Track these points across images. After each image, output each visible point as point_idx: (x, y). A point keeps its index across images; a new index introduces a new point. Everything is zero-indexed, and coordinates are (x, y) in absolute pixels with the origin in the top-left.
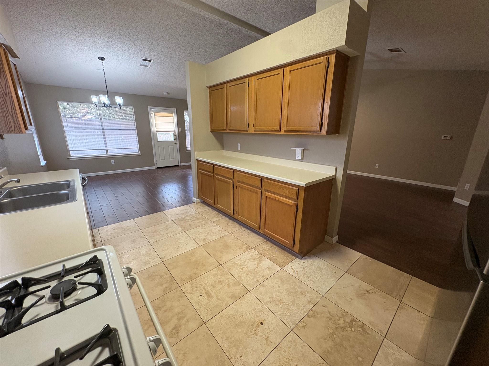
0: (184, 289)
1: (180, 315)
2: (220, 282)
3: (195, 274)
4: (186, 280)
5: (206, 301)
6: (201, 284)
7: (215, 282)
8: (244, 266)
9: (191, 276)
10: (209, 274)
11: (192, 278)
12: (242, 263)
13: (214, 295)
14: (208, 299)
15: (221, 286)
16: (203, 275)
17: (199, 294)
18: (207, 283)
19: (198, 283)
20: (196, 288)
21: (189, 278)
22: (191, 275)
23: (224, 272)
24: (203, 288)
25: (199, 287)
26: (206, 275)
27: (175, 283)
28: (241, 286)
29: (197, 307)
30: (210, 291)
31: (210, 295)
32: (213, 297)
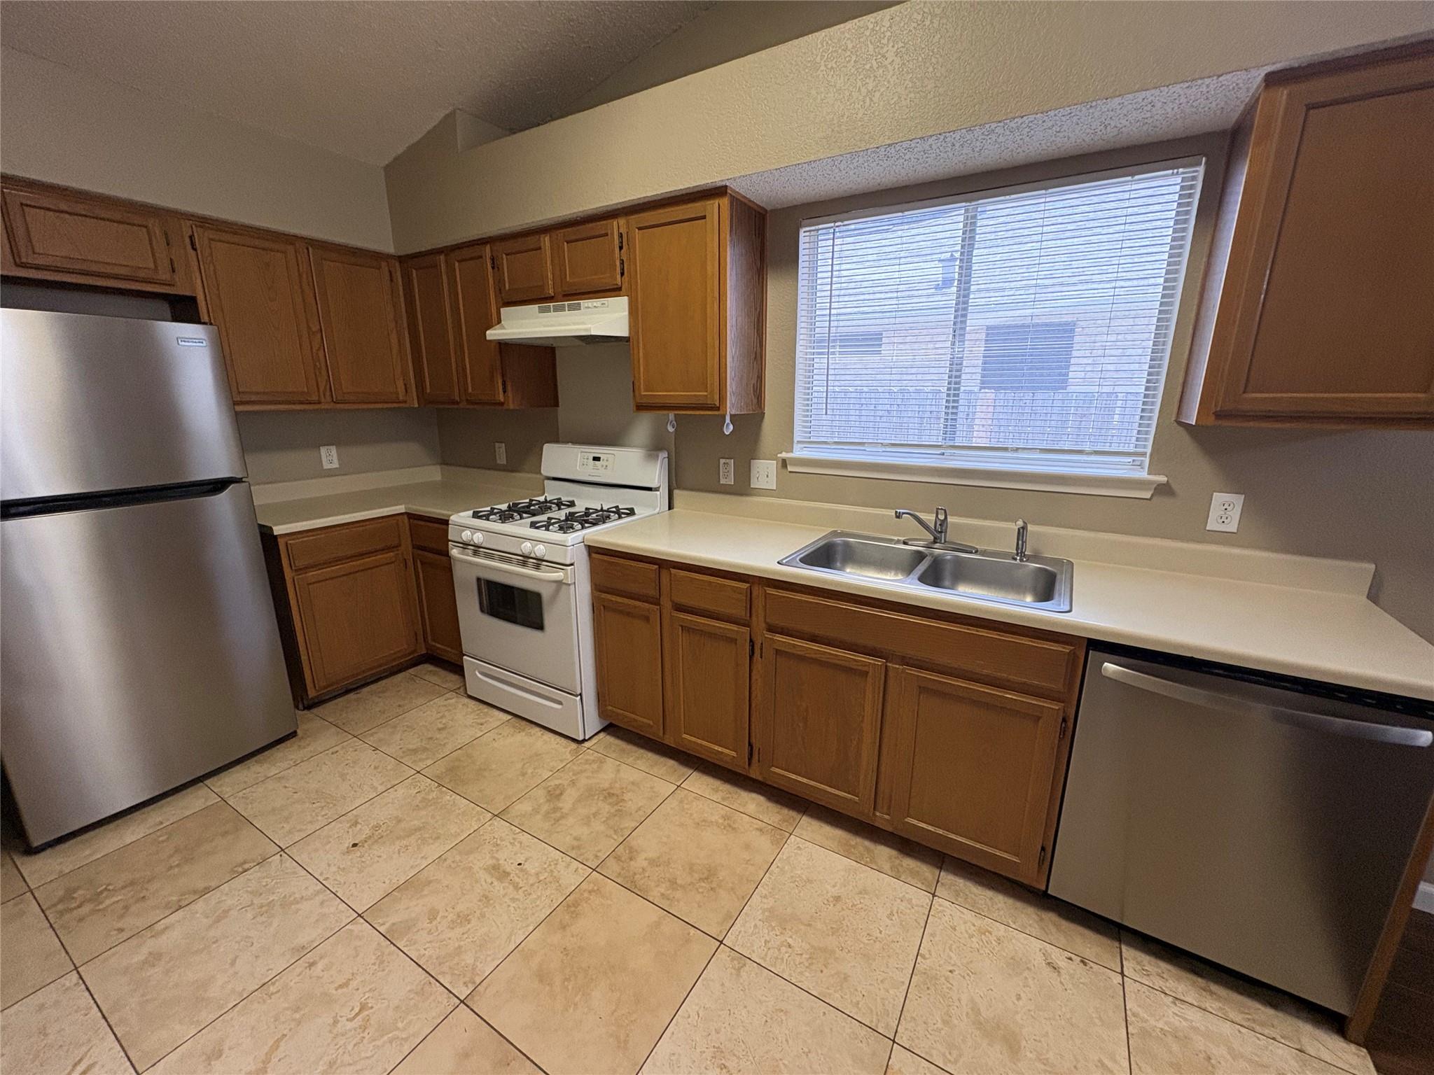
0: (578, 868)
1: (558, 814)
2: (464, 919)
3: (564, 927)
4: (586, 895)
5: (501, 856)
6: (530, 894)
7: (483, 915)
8: (350, 1025)
9: (572, 912)
10: (509, 938)
11: (568, 906)
12: (350, 1047)
13: (483, 875)
14: (498, 860)
15: (460, 908)
16: (531, 928)
17: (526, 866)
18: (509, 906)
19: (539, 897)
20: (542, 878)
21: (576, 904)
22: (575, 915)
23: (445, 968)
24: (520, 885)
25: (532, 885)
26: (520, 932)
27: (617, 877)
28: (387, 925)
29: (525, 838)
30: (496, 883)
31: (493, 871)
32: (485, 869)
